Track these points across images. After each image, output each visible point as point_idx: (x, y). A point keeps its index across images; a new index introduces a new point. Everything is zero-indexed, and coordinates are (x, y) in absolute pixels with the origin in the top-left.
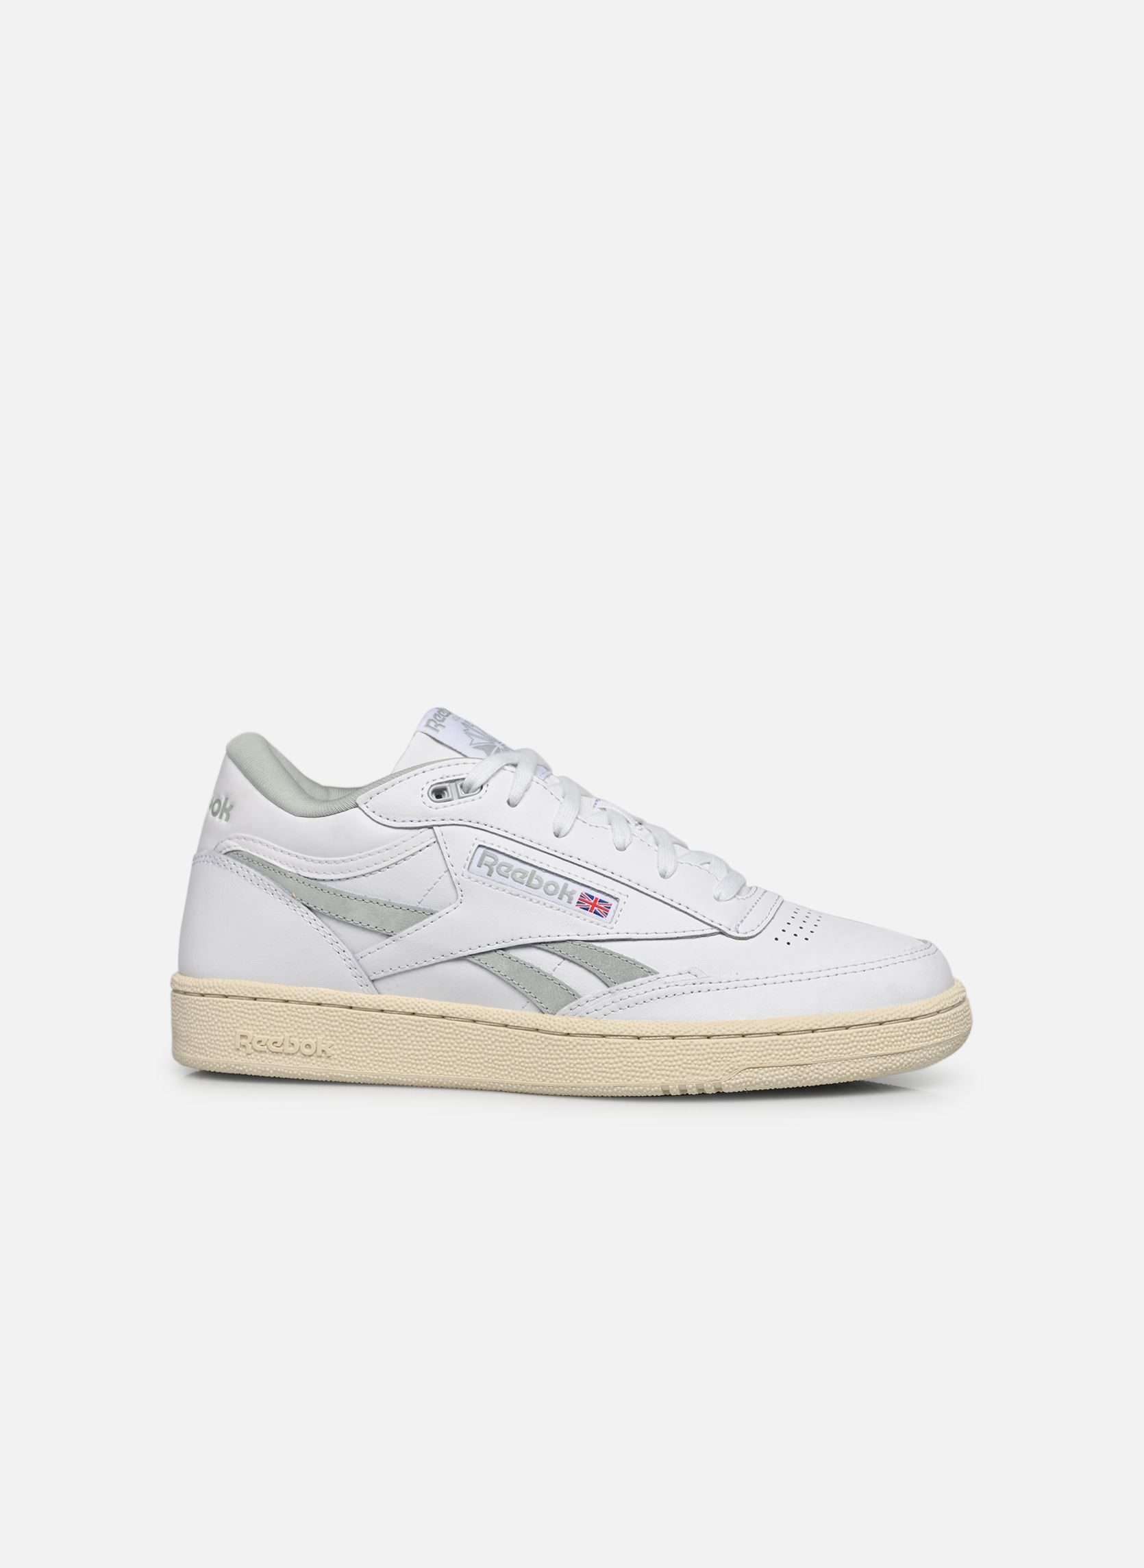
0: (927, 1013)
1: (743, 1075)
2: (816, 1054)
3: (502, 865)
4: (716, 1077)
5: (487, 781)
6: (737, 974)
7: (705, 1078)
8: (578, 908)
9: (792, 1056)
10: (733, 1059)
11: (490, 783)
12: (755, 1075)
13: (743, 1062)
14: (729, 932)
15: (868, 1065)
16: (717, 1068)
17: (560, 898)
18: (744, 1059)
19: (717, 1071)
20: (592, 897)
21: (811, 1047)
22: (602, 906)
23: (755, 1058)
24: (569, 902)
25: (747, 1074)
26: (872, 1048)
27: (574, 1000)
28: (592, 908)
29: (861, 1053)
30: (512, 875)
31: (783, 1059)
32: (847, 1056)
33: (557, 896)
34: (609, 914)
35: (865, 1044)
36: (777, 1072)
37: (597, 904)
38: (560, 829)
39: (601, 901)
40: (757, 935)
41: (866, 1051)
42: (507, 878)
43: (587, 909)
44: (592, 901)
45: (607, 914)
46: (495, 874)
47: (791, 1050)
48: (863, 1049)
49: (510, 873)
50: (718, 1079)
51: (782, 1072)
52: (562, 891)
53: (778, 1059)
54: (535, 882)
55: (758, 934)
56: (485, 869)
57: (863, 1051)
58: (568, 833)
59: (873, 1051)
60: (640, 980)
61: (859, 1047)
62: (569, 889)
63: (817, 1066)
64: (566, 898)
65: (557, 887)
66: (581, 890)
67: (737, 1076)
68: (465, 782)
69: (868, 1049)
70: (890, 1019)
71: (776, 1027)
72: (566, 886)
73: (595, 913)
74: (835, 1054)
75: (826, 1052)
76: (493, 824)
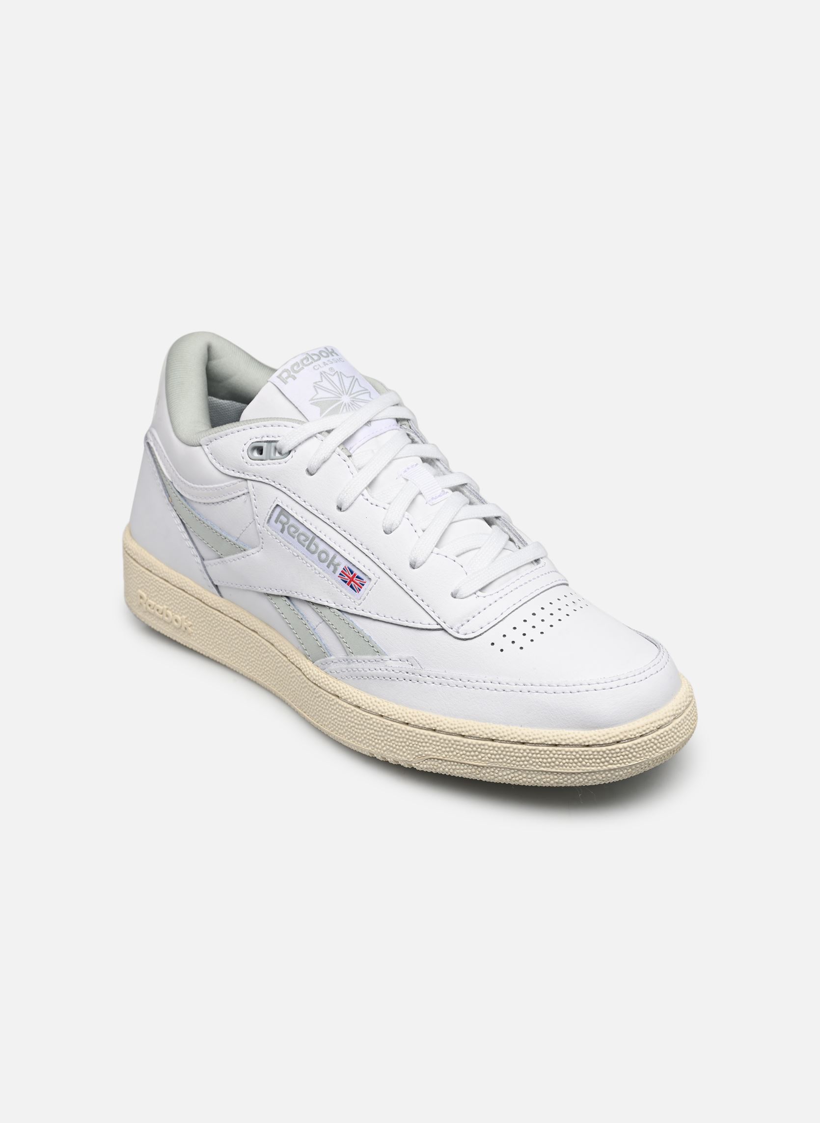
0: (601, 743)
1: (429, 763)
2: (492, 760)
3: (293, 526)
4: (408, 759)
5: (294, 448)
6: (445, 672)
7: (400, 757)
8: (340, 579)
9: (471, 758)
10: (422, 748)
11: (298, 450)
12: (439, 765)
13: (430, 753)
14: (450, 631)
15: (539, 777)
16: (409, 752)
17: (328, 566)
18: (430, 751)
19: (409, 754)
20: (352, 572)
21: (488, 754)
22: (358, 582)
23: (439, 751)
24: (334, 572)
25: (433, 763)
26: (544, 765)
27: (323, 658)
28: (350, 582)
29: (533, 767)
30: (298, 536)
31: (463, 758)
32: (519, 767)
33: (326, 564)
34: (361, 590)
35: (537, 760)
36: (458, 767)
37: (354, 579)
38: (341, 504)
39: (358, 577)
40: (475, 637)
41: (538, 766)
42: (294, 538)
43: (345, 582)
44: (351, 576)
45: (360, 590)
46: (286, 531)
47: (470, 752)
48: (534, 764)
49: (297, 534)
50: (410, 760)
51: (462, 767)
52: (331, 561)
53: (458, 757)
54: (313, 547)
55: (478, 636)
56: (280, 526)
57: (535, 766)
58: (347, 509)
59: (544, 767)
60: (369, 657)
61: (531, 762)
62: (336, 561)
63: (492, 770)
64: (332, 568)
65: (327, 555)
66: (344, 564)
67: (424, 762)
68: (278, 445)
69: (539, 766)
70: (563, 743)
71: (460, 730)
72: (334, 557)
73: (351, 587)
74: (509, 764)
75: (501, 760)
76: (291, 489)
